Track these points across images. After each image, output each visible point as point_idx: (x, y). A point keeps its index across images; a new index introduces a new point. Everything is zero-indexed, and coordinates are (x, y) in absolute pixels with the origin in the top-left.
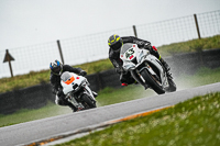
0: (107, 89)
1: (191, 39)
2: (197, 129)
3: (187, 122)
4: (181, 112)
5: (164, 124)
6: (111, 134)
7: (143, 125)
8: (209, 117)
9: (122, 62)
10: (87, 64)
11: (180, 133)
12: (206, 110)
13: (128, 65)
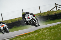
0: (15, 27)
1: (38, 13)
2: (40, 38)
3: (37, 36)
4: (35, 33)
5: (31, 36)
6: (16, 39)
7: (25, 37)
8: (43, 34)
9: (26, 19)
10: (9, 20)
11: (35, 39)
12: (43, 32)
13: (28, 19)
